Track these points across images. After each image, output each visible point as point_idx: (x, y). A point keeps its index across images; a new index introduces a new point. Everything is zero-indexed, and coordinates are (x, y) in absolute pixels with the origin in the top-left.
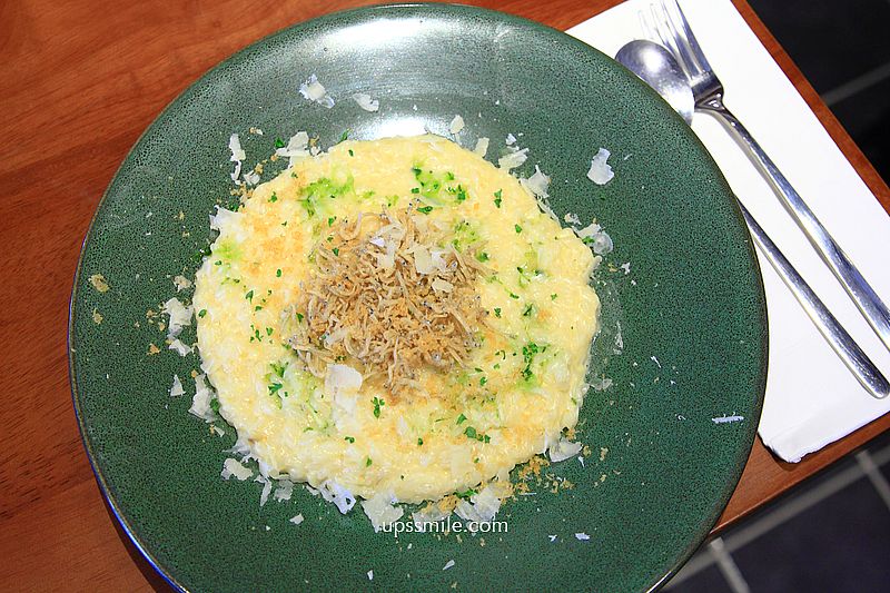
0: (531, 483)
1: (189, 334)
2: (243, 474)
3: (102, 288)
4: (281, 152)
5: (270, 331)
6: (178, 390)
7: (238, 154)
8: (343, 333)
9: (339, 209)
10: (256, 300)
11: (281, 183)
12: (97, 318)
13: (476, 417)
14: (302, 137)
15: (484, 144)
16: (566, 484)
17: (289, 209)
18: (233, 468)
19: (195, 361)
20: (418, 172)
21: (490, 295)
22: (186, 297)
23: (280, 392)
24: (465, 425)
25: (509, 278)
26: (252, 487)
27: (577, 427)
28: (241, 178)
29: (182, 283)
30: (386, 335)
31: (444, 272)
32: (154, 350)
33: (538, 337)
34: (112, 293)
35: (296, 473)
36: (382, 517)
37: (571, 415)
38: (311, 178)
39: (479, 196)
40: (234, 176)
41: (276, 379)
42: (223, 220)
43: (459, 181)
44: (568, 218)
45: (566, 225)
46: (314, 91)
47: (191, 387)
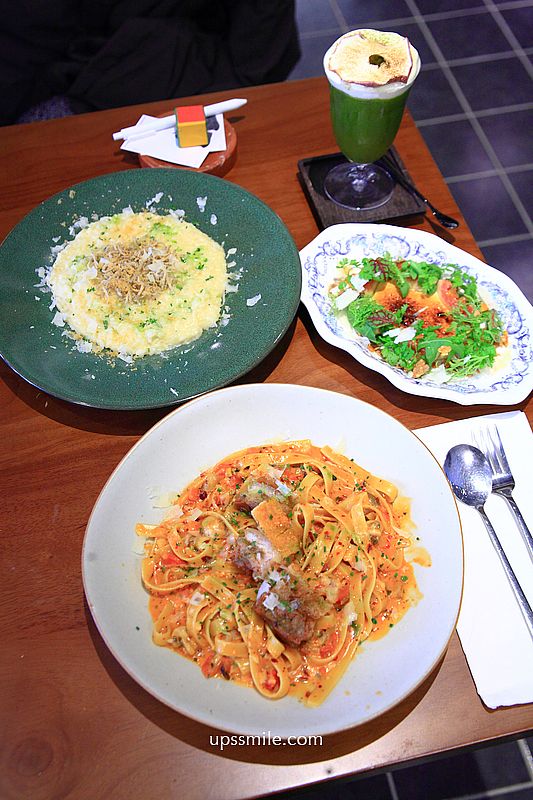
0: (106, 356)
1: (78, 230)
2: (41, 275)
3: (71, 196)
4: (171, 211)
5: (96, 247)
6: (56, 240)
7: (157, 199)
8: (107, 262)
9: (159, 236)
10: (102, 237)
11: (157, 218)
12: (59, 202)
13: (112, 320)
14: (182, 213)
15: (233, 264)
16: (113, 366)
17: (149, 225)
18: (40, 271)
19: (72, 238)
20: (199, 250)
21: (165, 297)
22: (91, 221)
23: (75, 263)
24: (107, 319)
25: (178, 301)
26: (38, 280)
27: (139, 358)
28: (150, 207)
29: (95, 217)
31: (156, 275)
32: (63, 224)
33: (162, 322)
34: (72, 200)
35: (53, 289)
36: (58, 321)
37: (140, 352)
38: (167, 224)
39: (205, 273)
40: (148, 204)
41: (79, 259)
42: (128, 212)
43: (206, 264)
44: (227, 308)
45: (223, 308)
46: (201, 203)
47: (60, 243)
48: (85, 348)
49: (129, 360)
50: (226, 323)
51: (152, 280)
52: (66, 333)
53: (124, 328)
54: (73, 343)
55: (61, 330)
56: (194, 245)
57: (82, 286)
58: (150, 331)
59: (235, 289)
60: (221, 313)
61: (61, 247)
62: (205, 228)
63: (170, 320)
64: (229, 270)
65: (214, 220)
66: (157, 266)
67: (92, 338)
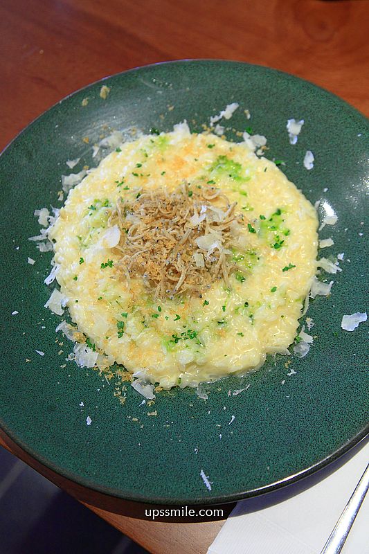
0: (115, 379)
1: (106, 150)
2: (42, 221)
3: (103, 95)
4: (246, 135)
5: (127, 189)
6: (71, 164)
7: (227, 113)
8: (137, 222)
9: (223, 183)
10: (139, 171)
11: (223, 145)
12: (84, 102)
13: (132, 323)
14: (262, 140)
15: (328, 243)
16: (122, 400)
17: (209, 157)
18: (43, 214)
19: (94, 165)
20: (279, 212)
21: (216, 295)
22: (125, 138)
23: (91, 211)
24: (123, 319)
25: (236, 300)
26: (37, 229)
27: (164, 391)
28: (215, 124)
29: (133, 132)
30: (148, 244)
31: (208, 255)
32: (86, 139)
33: (206, 335)
34: (103, 101)
35: (56, 247)
37: (168, 382)
38: (237, 158)
39: (284, 257)
40: (214, 120)
41: (98, 205)
42: (182, 130)
43: (287, 240)
44: (309, 320)
45: (302, 321)
46: (294, 128)
47: (76, 170)
48: (86, 358)
49: (147, 392)
50: (304, 349)
51: (200, 263)
52: (63, 326)
53: (147, 339)
54: (70, 346)
55: (57, 320)
56: (272, 203)
57: (95, 253)
58: (186, 353)
59: (326, 290)
60: (299, 330)
61: (78, 177)
62: (294, 173)
63: (220, 335)
64: (322, 253)
65: (309, 162)
66: (211, 242)
67: (100, 343)
